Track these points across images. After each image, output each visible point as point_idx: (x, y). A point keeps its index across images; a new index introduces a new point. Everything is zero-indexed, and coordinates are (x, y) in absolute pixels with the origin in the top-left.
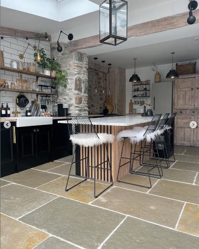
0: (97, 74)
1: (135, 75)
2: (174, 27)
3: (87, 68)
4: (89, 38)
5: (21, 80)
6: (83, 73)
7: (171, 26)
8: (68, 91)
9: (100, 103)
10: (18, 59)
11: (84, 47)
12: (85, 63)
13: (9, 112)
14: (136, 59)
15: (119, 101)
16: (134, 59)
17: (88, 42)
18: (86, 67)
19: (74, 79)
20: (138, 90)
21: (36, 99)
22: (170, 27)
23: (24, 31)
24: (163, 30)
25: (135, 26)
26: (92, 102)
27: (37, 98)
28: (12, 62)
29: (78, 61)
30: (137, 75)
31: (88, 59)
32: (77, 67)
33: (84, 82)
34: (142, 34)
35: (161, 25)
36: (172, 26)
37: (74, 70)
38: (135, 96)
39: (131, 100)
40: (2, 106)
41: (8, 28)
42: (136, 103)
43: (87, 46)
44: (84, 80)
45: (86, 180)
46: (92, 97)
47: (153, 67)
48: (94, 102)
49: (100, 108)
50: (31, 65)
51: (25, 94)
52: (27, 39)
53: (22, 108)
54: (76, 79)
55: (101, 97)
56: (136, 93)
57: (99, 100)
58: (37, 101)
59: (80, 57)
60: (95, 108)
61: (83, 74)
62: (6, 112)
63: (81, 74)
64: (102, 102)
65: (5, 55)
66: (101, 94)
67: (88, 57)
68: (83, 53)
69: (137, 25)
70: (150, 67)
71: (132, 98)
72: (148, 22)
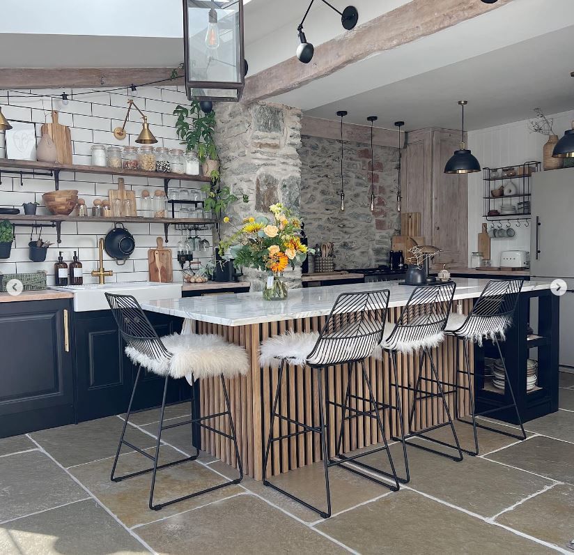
0: (366, 154)
1: (462, 152)
2: (473, 12)
3: (298, 147)
4: (277, 66)
5: (119, 191)
6: (283, 160)
7: (464, 10)
8: (243, 213)
9: (377, 237)
10: (112, 140)
11: (268, 93)
12: (290, 132)
13: (77, 273)
14: (466, 102)
15: (438, 228)
16: (460, 103)
17: (276, 77)
18: (292, 144)
19: (254, 180)
20: (501, 194)
21: (164, 238)
22: (461, 13)
23: (125, 70)
24: (446, 23)
25: (374, 21)
26: (347, 236)
27: (166, 236)
28: (93, 149)
29: (263, 131)
30: (469, 152)
31: (301, 122)
32: (260, 147)
33: (285, 186)
34: (395, 42)
35: (438, 11)
36: (466, 9)
37: (253, 155)
38: (493, 214)
39: (485, 225)
40: (60, 258)
41: (81, 71)
42: (497, 233)
43: (274, 90)
44: (284, 180)
45: (193, 458)
46: (345, 222)
47: (535, 120)
48: (353, 236)
49: (378, 252)
50: (145, 152)
51: (127, 226)
52: (133, 88)
53: (120, 262)
54: (258, 180)
55: (381, 218)
56: (496, 205)
57: (373, 229)
58: (167, 241)
59: (273, 119)
60: (357, 253)
61: (283, 163)
62: (71, 273)
63: (275, 165)
64: (384, 233)
65: (75, 135)
66: (382, 211)
67: (299, 116)
68: (280, 107)
69: (380, 19)
70: (526, 121)
71: (484, 220)
72: (406, 5)
